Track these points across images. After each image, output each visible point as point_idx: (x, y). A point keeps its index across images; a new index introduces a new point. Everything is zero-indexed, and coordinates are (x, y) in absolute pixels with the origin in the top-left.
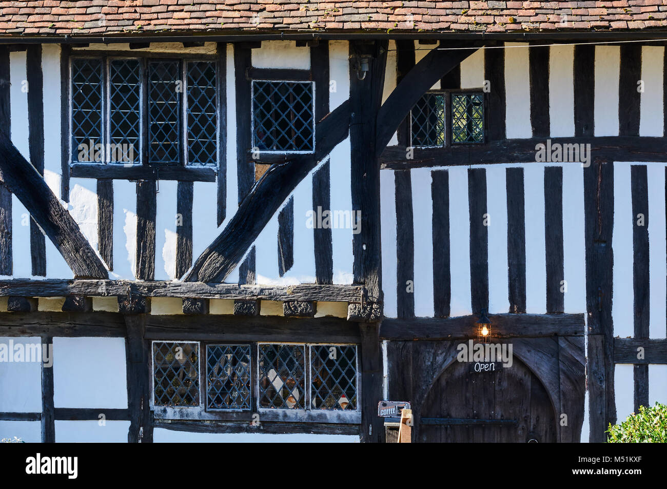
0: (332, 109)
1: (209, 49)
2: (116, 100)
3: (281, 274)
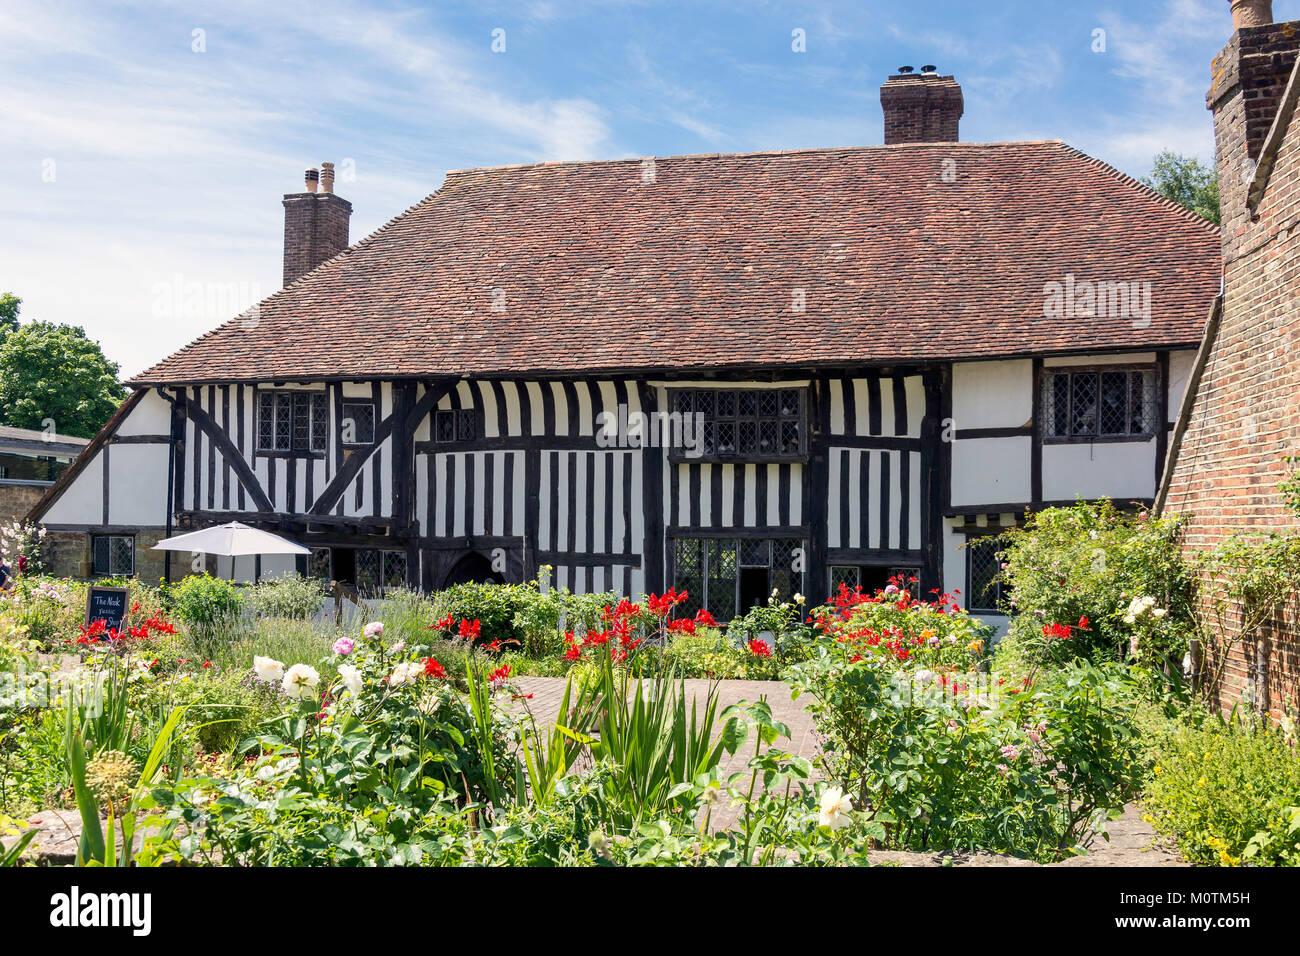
0: (383, 419)
1: (320, 386)
2: (279, 415)
3: (356, 510)
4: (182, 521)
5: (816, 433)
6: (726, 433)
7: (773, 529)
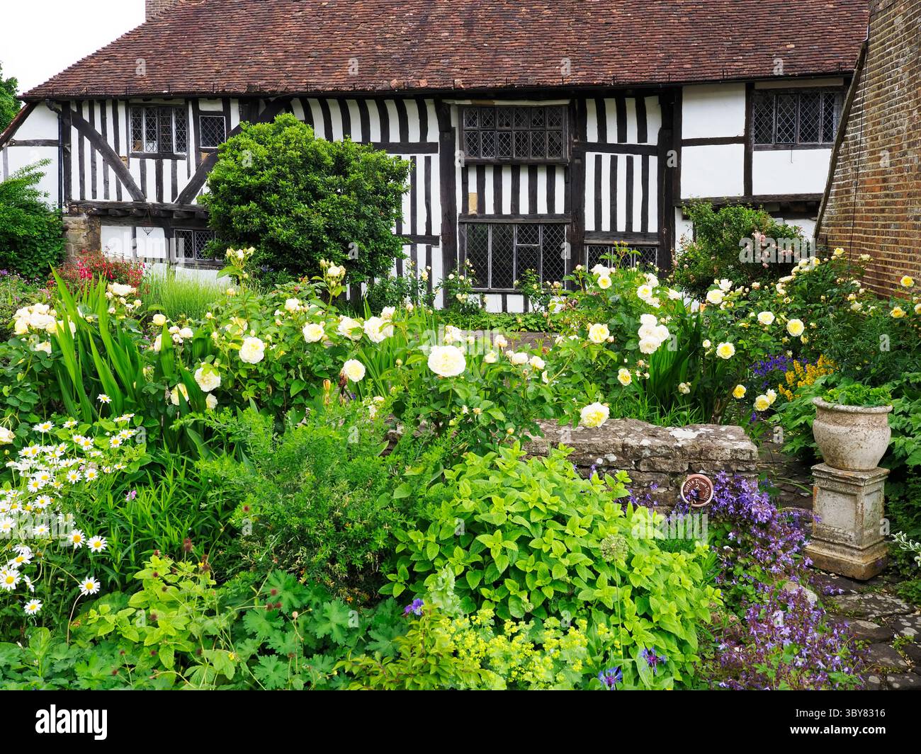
0: (232, 128)
1: (180, 101)
4: (71, 209)
5: (575, 141)
6: (505, 141)
7: (542, 216)
